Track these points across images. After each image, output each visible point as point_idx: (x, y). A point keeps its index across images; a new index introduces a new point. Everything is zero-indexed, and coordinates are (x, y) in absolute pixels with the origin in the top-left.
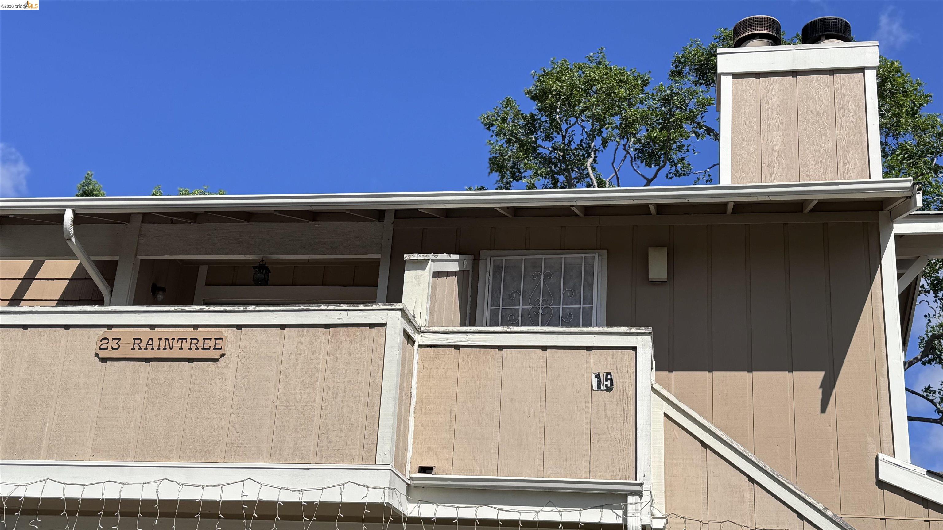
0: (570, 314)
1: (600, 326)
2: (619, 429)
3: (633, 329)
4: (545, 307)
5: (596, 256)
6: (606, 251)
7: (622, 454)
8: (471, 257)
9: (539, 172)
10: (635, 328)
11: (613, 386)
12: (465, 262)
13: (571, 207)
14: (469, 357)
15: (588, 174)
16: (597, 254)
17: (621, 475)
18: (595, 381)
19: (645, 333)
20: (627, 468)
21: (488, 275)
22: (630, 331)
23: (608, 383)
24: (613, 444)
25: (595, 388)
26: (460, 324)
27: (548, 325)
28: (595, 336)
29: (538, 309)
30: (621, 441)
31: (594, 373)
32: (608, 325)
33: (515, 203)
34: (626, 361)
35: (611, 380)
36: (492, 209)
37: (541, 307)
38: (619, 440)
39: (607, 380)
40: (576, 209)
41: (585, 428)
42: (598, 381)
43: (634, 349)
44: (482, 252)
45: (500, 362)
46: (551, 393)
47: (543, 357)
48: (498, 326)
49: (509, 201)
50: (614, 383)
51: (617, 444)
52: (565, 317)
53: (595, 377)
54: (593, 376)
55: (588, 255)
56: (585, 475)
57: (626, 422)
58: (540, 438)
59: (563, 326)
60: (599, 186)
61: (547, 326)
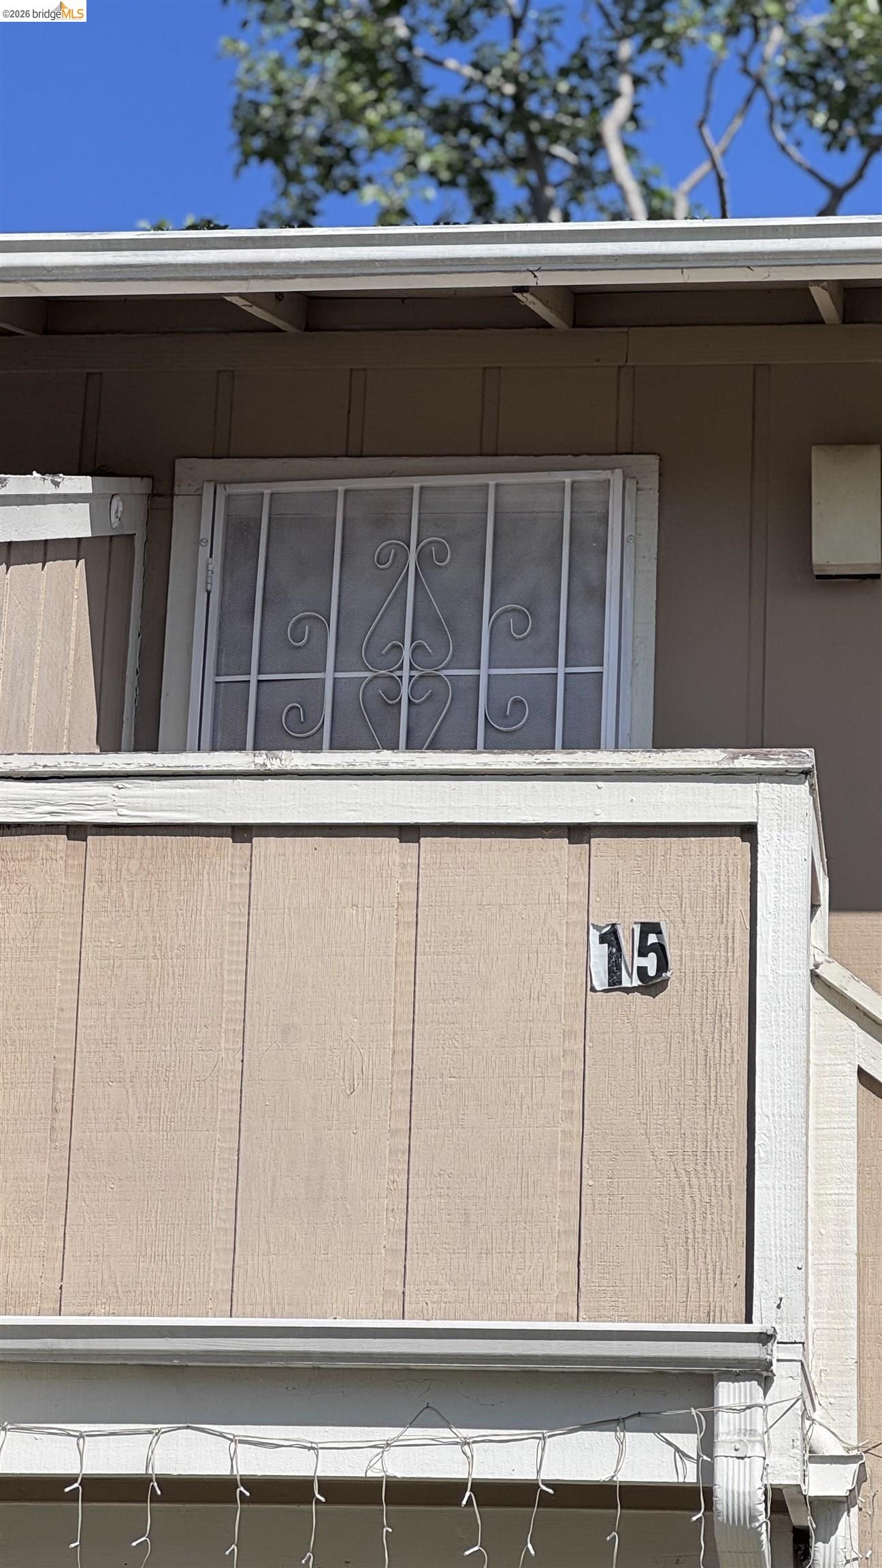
0: (516, 702)
1: (632, 746)
2: (688, 1135)
3: (741, 758)
4: (422, 676)
5: (616, 478)
6: (653, 461)
7: (699, 1228)
8: (140, 486)
9: (425, 162)
10: (752, 755)
11: (668, 974)
12: (117, 503)
13: (518, 295)
14: (125, 867)
15: (609, 174)
16: (618, 472)
17: (692, 1305)
18: (599, 954)
19: (787, 771)
20: (718, 1277)
21: (204, 551)
22: (732, 766)
23: (650, 963)
24: (664, 1191)
25: (602, 985)
26: (98, 743)
27: (433, 746)
28: (601, 784)
29: (397, 683)
30: (694, 1181)
31: (595, 927)
32: (660, 743)
33: (305, 277)
34: (716, 880)
35: (660, 950)
36: (217, 301)
37: (406, 673)
38: (688, 1172)
39: (643, 953)
40: (536, 301)
41: (563, 1131)
42: (610, 955)
43: (748, 831)
44: (182, 466)
45: (241, 886)
46: (432, 1001)
47: (404, 866)
48: (241, 748)
49: (280, 272)
50: (671, 964)
51: (679, 1191)
52: (497, 711)
53: (602, 942)
54: (594, 936)
55: (583, 476)
56: (560, 1308)
57: (713, 1107)
58: (392, 1171)
59: (489, 747)
60: (653, 215)
61: (427, 749)
